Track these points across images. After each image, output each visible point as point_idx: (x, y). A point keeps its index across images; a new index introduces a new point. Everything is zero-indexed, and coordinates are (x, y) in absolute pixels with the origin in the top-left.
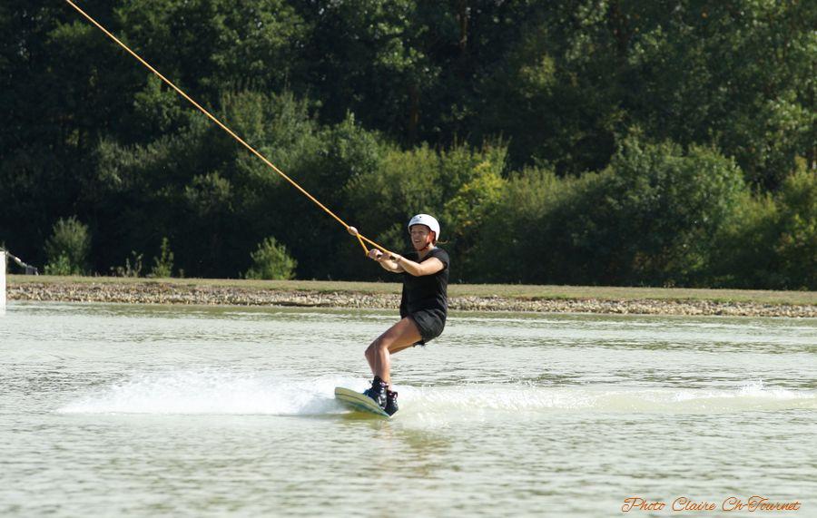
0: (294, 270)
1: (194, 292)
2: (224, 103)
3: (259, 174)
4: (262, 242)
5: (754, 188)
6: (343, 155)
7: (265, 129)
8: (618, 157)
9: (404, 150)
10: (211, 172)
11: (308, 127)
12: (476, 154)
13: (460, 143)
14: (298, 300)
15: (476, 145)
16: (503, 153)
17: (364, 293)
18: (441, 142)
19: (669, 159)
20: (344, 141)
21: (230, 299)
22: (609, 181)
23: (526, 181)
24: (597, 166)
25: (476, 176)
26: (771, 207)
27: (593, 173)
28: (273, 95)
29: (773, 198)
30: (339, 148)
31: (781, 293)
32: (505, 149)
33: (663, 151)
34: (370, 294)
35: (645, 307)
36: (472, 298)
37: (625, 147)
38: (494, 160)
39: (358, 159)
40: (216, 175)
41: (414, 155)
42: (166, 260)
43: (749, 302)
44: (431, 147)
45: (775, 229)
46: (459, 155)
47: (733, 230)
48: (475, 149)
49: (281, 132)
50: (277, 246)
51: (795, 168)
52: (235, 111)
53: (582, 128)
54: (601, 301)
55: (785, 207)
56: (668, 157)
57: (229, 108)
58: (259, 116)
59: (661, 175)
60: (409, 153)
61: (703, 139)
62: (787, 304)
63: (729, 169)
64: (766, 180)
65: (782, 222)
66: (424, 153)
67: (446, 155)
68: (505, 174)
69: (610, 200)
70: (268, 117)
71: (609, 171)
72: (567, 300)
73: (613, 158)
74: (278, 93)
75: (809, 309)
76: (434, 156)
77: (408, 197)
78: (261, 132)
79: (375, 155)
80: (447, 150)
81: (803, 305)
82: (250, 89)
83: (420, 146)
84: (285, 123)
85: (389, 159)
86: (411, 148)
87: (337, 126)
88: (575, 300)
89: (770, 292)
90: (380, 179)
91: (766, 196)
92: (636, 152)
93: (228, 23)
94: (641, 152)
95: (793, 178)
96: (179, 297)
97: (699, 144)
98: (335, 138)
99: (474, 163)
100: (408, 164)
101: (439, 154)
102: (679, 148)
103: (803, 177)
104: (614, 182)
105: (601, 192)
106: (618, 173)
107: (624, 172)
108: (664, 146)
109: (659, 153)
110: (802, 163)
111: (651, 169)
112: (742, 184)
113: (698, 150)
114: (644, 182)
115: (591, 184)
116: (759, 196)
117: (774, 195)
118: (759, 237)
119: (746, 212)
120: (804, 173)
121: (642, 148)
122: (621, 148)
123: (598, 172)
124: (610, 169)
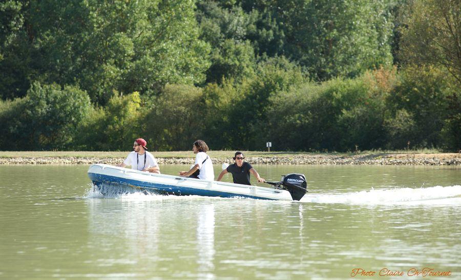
5: (95, 105)
8: (31, 91)
19: (54, 91)
22: (27, 102)
24: (22, 95)
26: (102, 113)
27: (19, 98)
29: (104, 110)
31: (107, 152)
33: (52, 88)
37: (34, 86)
45: (104, 123)
47: (85, 124)
51: (113, 95)
55: (109, 113)
56: (55, 91)
59: (52, 99)
61: (71, 82)
63: (83, 96)
64: (101, 101)
65: (108, 120)
69: (28, 111)
71: (27, 98)
73: (28, 91)
75: (120, 160)
81: (117, 158)
89: (103, 152)
91: (100, 109)
92: (39, 88)
94: (41, 88)
95: (112, 100)
97: (69, 85)
102: (60, 87)
103: (117, 99)
104: (29, 102)
105: (23, 107)
106: (31, 98)
107: (34, 98)
108: (52, 86)
109: (50, 89)
110: (116, 93)
111: (47, 96)
112: (90, 103)
113: (69, 87)
114: (44, 102)
115: (19, 104)
116: (97, 109)
117: (104, 108)
118: (98, 127)
119: (91, 116)
120: (117, 98)
121: (42, 86)
122: (32, 87)
123: (21, 98)
124: (27, 97)
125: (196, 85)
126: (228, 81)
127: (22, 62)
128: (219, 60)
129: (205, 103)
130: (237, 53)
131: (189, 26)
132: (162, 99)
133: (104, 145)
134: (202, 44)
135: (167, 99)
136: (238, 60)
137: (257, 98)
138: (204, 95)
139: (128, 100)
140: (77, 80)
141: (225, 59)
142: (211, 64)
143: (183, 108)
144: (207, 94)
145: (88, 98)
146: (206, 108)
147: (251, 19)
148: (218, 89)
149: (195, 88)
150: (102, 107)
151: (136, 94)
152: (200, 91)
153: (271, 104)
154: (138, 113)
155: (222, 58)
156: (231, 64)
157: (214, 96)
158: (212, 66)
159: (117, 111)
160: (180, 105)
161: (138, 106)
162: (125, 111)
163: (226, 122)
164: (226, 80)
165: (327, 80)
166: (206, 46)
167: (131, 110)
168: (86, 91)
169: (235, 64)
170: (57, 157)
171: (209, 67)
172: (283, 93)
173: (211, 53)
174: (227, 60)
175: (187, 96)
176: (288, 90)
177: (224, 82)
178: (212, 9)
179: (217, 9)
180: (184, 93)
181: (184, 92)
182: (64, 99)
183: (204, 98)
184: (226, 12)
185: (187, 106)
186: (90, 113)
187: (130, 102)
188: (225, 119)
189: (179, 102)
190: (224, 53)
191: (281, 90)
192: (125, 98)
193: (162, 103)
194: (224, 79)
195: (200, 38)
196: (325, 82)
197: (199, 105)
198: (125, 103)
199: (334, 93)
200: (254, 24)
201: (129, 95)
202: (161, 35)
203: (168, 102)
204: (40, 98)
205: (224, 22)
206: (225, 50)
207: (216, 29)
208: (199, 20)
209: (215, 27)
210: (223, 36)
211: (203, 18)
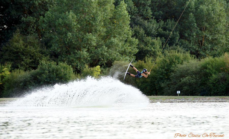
5: (75, 73)
12: (2, 66)
15: (3, 64)
16: (10, 66)
22: (38, 72)
23: (16, 73)
24: (35, 68)
25: (3, 71)
37: (41, 63)
38: (8, 67)
51: (85, 67)
53: (30, 59)
56: (53, 66)
59: (51, 70)
63: (69, 68)
68: (10, 71)
73: (39, 66)
91: (78, 75)
92: (45, 64)
95: (85, 70)
97: (61, 62)
99: (2, 68)
102: (56, 63)
105: (36, 75)
107: (41, 69)
108: (52, 63)
110: (87, 66)
111: (48, 68)
112: (72, 72)
113: (61, 64)
114: (47, 72)
115: (33, 73)
116: (76, 75)
117: (80, 74)
120: (87, 69)
123: (35, 70)
124: (38, 69)
126: (149, 59)
127: (35, 50)
128: (143, 48)
130: (153, 44)
131: (126, 29)
134: (133, 39)
136: (154, 48)
137: (165, 69)
139: (93, 70)
140: (66, 60)
142: (138, 50)
145: (72, 69)
147: (160, 26)
151: (98, 67)
153: (173, 71)
156: (149, 50)
161: (99, 73)
165: (204, 58)
166: (136, 41)
167: (95, 75)
168: (71, 66)
169: (152, 50)
171: (137, 52)
172: (179, 66)
173: (138, 44)
174: (147, 48)
176: (182, 64)
177: (146, 60)
178: (138, 20)
179: (141, 20)
182: (58, 70)
184: (146, 22)
186: (73, 77)
191: (179, 64)
194: (146, 58)
195: (132, 36)
196: (203, 59)
199: (208, 65)
200: (162, 28)
201: (94, 68)
204: (45, 70)
205: (145, 27)
206: (146, 43)
207: (142, 31)
208: (131, 26)
209: (142, 30)
210: (146, 35)
211: (133, 25)
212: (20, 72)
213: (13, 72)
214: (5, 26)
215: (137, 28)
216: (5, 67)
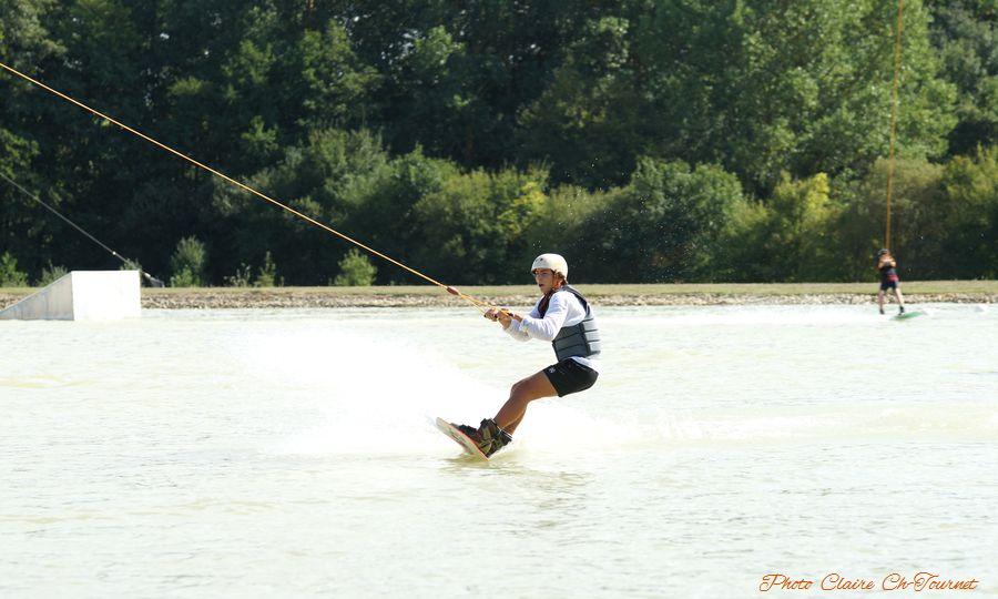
0: (373, 276)
1: (291, 298)
2: (312, 139)
3: (343, 197)
4: (348, 253)
5: (749, 198)
6: (413, 179)
7: (347, 160)
8: (637, 175)
9: (462, 174)
10: (305, 196)
11: (383, 158)
12: (522, 176)
13: (509, 167)
14: (376, 302)
15: (523, 168)
16: (545, 175)
17: (430, 295)
18: (493, 164)
20: (413, 168)
21: (321, 303)
22: (631, 194)
23: (562, 197)
24: (622, 182)
25: (522, 193)
26: (762, 213)
27: (619, 188)
28: (353, 132)
29: (764, 205)
30: (409, 174)
31: (770, 285)
32: (547, 172)
33: (674, 169)
34: (435, 296)
35: (660, 301)
36: (518, 297)
37: (642, 166)
38: (538, 180)
39: (424, 182)
40: (308, 199)
41: (471, 178)
42: (269, 270)
43: (744, 294)
44: (485, 169)
45: (766, 230)
46: (507, 177)
47: (733, 232)
48: (522, 172)
49: (360, 162)
50: (360, 255)
51: (782, 179)
52: (322, 146)
53: (609, 152)
54: (624, 296)
55: (774, 212)
56: (679, 174)
57: (317, 143)
58: (342, 150)
59: (674, 189)
60: (466, 176)
61: (708, 157)
62: (775, 295)
63: (731, 182)
64: (760, 191)
65: (772, 224)
66: (480, 177)
67: (497, 176)
68: (546, 192)
69: (632, 210)
70: (350, 151)
71: (630, 188)
72: (596, 296)
73: (633, 175)
74: (358, 130)
76: (487, 179)
77: (466, 212)
78: (345, 163)
79: (439, 179)
80: (497, 172)
81: (788, 295)
82: (334, 127)
83: (477, 170)
84: (364, 154)
85: (451, 181)
86: (468, 172)
87: (407, 155)
88: (603, 296)
89: (762, 285)
90: (444, 198)
91: (758, 204)
92: (651, 170)
93: (318, 74)
94: (655, 170)
95: (780, 189)
96: (279, 303)
97: (704, 163)
98: (405, 165)
99: (521, 183)
100: (466, 186)
101: (491, 177)
102: (687, 166)
103: (787, 187)
104: (635, 195)
105: (623, 204)
106: (638, 188)
107: (643, 186)
108: (675, 165)
109: (671, 170)
110: (786, 176)
111: (665, 183)
112: (741, 195)
113: (704, 167)
114: (660, 194)
115: (617, 198)
116: (753, 205)
117: (765, 203)
118: (754, 237)
119: (743, 217)
120: (788, 184)
121: (657, 167)
122: (639, 167)
123: (622, 187)
124: (631, 185)
125: (931, 160)
126: (987, 151)
127: (623, 124)
128: (972, 115)
129: (947, 193)
131: (919, 53)
132: (868, 184)
133: (766, 269)
134: (943, 86)
135: (879, 185)
138: (945, 179)
139: (808, 188)
140: (719, 155)
141: (983, 111)
142: (956, 121)
143: (906, 201)
144: (951, 177)
145: (738, 186)
146: (948, 200)
148: (970, 166)
149: (929, 167)
150: (761, 201)
151: (822, 176)
152: (937, 171)
154: (825, 213)
155: (977, 111)
156: (994, 121)
157: (963, 179)
158: (958, 125)
159: (789, 208)
160: (901, 196)
161: (825, 198)
162: (803, 209)
163: (984, 226)
164: (983, 150)
166: (949, 90)
167: (813, 205)
168: (734, 174)
170: (683, 294)
171: (953, 127)
173: (957, 103)
174: (986, 114)
175: (914, 180)
177: (980, 154)
178: (959, 23)
179: (968, 22)
180: (908, 175)
181: (910, 172)
182: (693, 189)
183: (944, 182)
184: (985, 26)
185: (913, 198)
186: (743, 212)
187: (811, 192)
188: (984, 221)
189: (901, 191)
190: (983, 103)
192: (803, 185)
193: (868, 192)
194: (979, 148)
195: (939, 76)
197: (935, 195)
198: (803, 194)
201: (809, 180)
202: (867, 71)
203: (880, 191)
204: (653, 188)
205: (982, 45)
206: (983, 96)
207: (972, 60)
208: (936, 44)
209: (972, 55)
210: (985, 71)
211: (943, 39)
212: (575, 196)
213: (554, 196)
214: (533, 46)
215: (957, 48)
216: (529, 180)
